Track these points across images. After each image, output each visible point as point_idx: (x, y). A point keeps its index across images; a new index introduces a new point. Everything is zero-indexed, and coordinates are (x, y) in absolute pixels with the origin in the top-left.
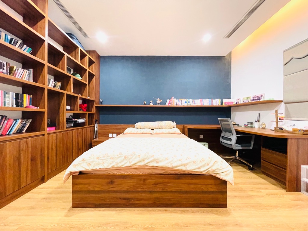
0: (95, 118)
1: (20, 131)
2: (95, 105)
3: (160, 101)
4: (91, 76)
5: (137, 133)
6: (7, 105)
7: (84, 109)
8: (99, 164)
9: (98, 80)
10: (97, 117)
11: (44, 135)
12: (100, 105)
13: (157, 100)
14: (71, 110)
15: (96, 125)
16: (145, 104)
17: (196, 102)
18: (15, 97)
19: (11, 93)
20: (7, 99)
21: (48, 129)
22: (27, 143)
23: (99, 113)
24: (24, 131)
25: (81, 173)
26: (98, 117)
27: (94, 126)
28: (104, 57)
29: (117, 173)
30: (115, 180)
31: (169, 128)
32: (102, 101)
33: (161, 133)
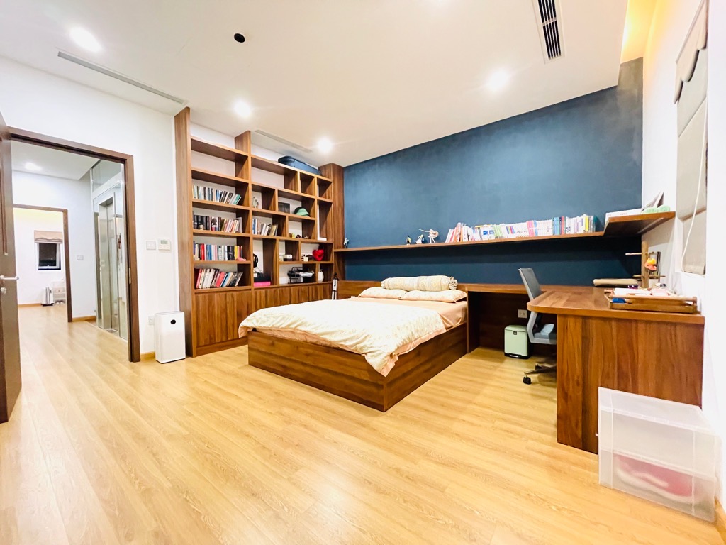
0: (335, 270)
1: (232, 285)
2: (334, 250)
3: (435, 234)
4: (325, 206)
5: (379, 296)
6: (220, 258)
7: (317, 257)
8: (264, 322)
9: (340, 210)
10: (339, 269)
11: (250, 290)
12: (345, 250)
13: (428, 234)
14: (293, 260)
15: (335, 281)
16: (408, 242)
17: (515, 230)
18: (226, 250)
19: (223, 247)
20: (220, 253)
21: (255, 284)
22: (232, 296)
23: (344, 262)
24: (236, 285)
25: (255, 330)
26: (342, 269)
27: (332, 284)
28: (348, 168)
29: (280, 335)
30: (276, 343)
31: (436, 289)
32: (348, 243)
33: (415, 299)
